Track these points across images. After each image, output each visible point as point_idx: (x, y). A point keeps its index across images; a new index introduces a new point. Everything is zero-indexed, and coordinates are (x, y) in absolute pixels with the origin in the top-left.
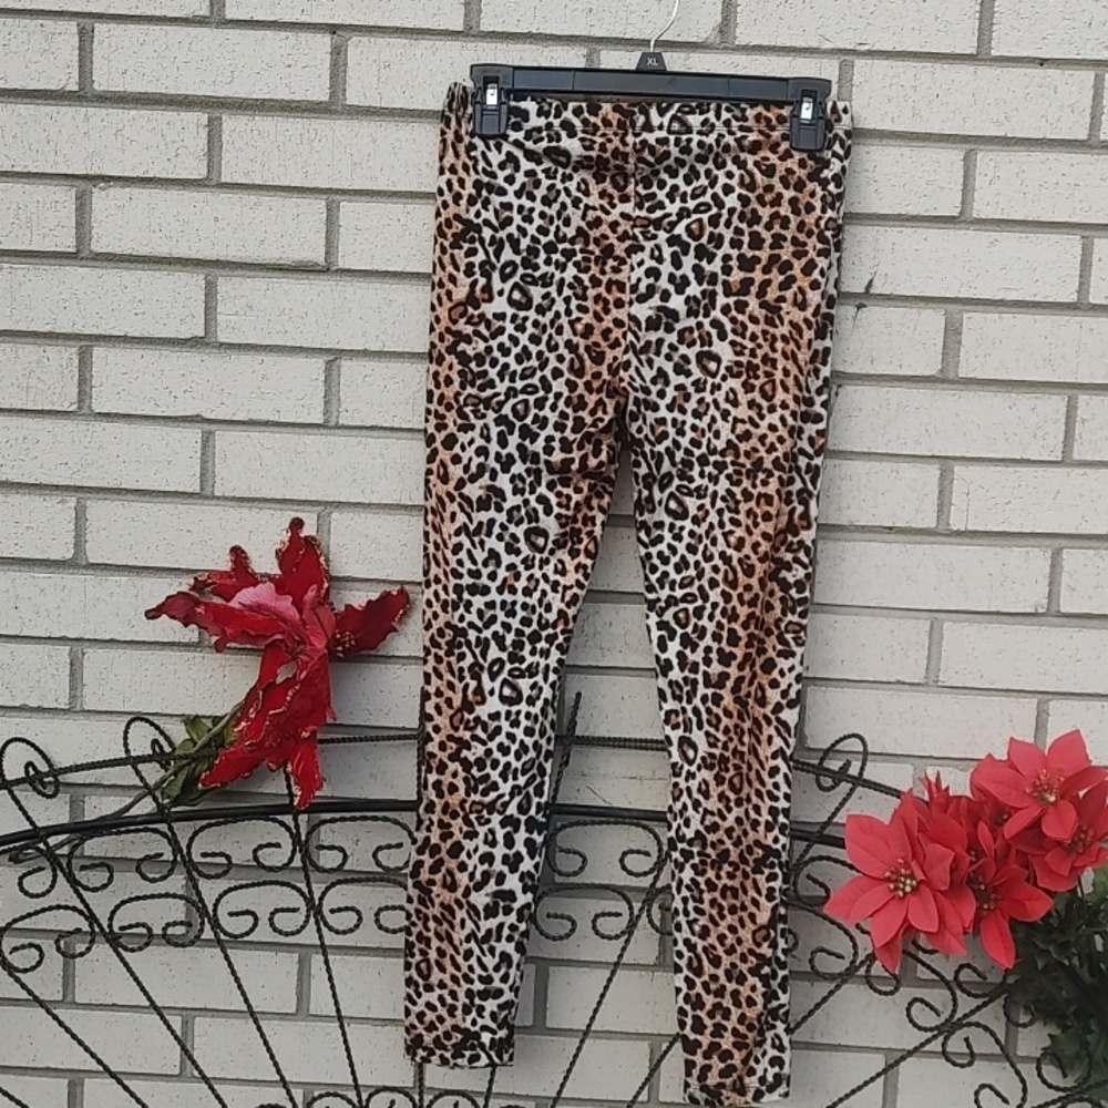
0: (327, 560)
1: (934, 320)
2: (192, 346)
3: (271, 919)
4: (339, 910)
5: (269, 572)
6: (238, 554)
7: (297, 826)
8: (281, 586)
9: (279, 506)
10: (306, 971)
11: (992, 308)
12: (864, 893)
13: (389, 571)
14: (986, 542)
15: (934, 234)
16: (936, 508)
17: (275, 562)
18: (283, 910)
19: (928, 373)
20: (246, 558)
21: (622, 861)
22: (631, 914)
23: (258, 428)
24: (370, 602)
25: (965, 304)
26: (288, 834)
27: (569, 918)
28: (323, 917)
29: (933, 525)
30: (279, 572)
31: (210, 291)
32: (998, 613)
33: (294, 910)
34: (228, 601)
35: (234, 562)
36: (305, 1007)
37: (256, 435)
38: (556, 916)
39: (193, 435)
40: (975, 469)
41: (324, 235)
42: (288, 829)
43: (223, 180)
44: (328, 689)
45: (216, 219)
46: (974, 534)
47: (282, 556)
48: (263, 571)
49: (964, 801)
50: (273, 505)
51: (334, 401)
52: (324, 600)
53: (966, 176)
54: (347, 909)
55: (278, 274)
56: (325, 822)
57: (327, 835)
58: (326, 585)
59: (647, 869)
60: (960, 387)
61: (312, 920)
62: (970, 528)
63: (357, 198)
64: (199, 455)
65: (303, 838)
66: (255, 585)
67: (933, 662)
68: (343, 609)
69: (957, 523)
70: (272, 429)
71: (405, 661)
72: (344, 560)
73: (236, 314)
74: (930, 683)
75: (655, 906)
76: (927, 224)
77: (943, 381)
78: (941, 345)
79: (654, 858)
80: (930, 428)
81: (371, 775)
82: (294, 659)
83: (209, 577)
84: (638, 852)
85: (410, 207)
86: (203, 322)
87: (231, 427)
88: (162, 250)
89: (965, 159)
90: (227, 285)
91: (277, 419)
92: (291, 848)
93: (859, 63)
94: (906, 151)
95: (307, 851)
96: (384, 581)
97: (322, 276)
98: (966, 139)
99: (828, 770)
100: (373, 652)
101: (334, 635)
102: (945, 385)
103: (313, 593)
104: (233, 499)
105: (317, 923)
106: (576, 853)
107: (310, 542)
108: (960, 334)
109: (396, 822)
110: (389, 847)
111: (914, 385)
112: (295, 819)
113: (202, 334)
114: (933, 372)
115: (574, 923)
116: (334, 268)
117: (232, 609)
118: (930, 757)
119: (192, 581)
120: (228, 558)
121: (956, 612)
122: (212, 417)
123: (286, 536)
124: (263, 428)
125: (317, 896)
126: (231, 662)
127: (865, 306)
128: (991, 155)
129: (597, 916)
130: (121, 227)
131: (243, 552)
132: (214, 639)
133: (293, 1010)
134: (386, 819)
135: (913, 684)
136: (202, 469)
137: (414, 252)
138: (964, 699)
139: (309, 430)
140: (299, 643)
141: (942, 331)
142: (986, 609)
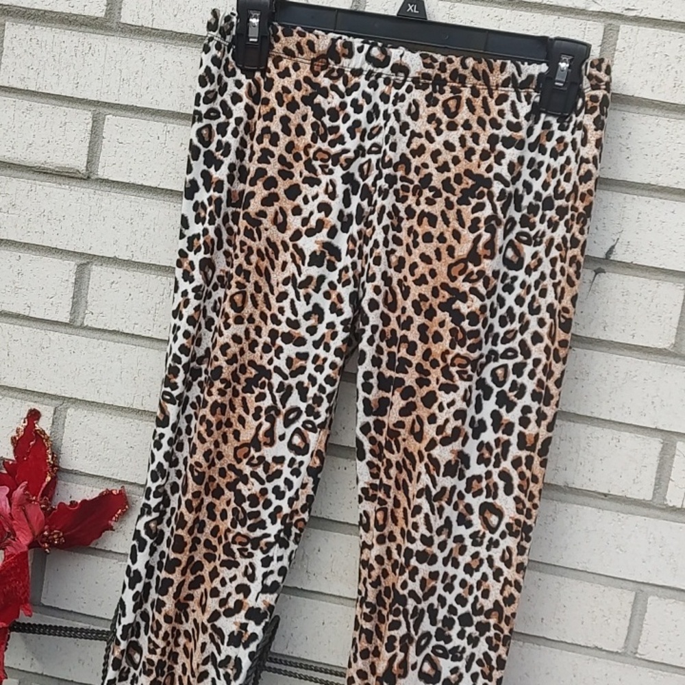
1: (672, 293)
19: (659, 345)
24: (84, 502)
29: (648, 498)
58: (48, 479)
69: (672, 500)
72: (75, 455)
77: (676, 356)
78: (677, 320)
85: (170, 127)
93: (625, 28)
96: (109, 479)
101: (43, 532)
107: (40, 436)
111: (644, 356)
114: (667, 346)
127: (604, 271)
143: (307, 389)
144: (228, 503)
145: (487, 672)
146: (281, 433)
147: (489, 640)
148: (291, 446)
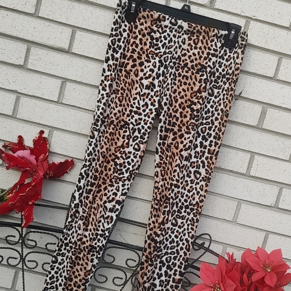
0: (49, 146)
1: (258, 108)
2: (18, 68)
3: (7, 260)
4: (31, 261)
5: (30, 146)
6: (20, 138)
7: (22, 232)
8: (33, 151)
9: (37, 125)
10: (17, 276)
11: (277, 108)
12: (203, 289)
13: (69, 153)
14: (260, 181)
15: (264, 81)
16: (247, 167)
17: (32, 143)
18: (12, 258)
19: (253, 124)
20: (23, 140)
21: (126, 262)
22: (126, 279)
23: (35, 99)
24: (61, 163)
25: (269, 105)
26: (18, 233)
27: (106, 277)
28: (25, 263)
29: (245, 172)
30: (33, 147)
31: (28, 51)
32: (259, 204)
33: (16, 258)
34: (14, 153)
35: (19, 141)
36: (14, 287)
37: (34, 101)
38: (101, 275)
39: (13, 97)
40: (262, 158)
41: (69, 40)
42: (19, 232)
43: (39, 15)
44: (41, 189)
45: (35, 28)
46: (257, 178)
47: (35, 142)
48: (27, 145)
49: (240, 264)
50: (35, 125)
51: (62, 95)
52: (46, 159)
53: (278, 65)
54: (33, 261)
55: (51, 50)
56: (31, 232)
57: (32, 236)
58: (47, 154)
59: (134, 266)
60: (262, 131)
61: (21, 263)
62: (256, 176)
63: (83, 31)
64: (14, 103)
65: (23, 236)
66: (24, 150)
67: (236, 215)
68: (52, 163)
69: (252, 173)
70: (40, 100)
71: (69, 183)
72: (55, 147)
73: (35, 60)
74: (234, 222)
75: (134, 278)
76: (263, 78)
77: (257, 128)
78: (259, 117)
79: (137, 263)
80: (250, 142)
81: (50, 218)
82: (32, 177)
83: (9, 144)
84: (132, 260)
85: (99, 37)
86: (24, 60)
87: (26, 96)
88: (14, 34)
89: (279, 60)
90: (34, 50)
91: (42, 97)
92: (19, 238)
93: (252, 22)
94: (261, 53)
95: (24, 240)
96: (67, 156)
97: (66, 54)
98: (280, 53)
99: (197, 243)
100: (59, 179)
101: (47, 171)
102: (258, 130)
103: (43, 157)
104: (22, 120)
105: (23, 264)
106: (112, 256)
107: (45, 139)
108: (266, 114)
109: (55, 236)
110: (51, 244)
111: (248, 128)
112: (22, 229)
113: (23, 64)
114: (255, 125)
115: (107, 279)
116: (70, 52)
117: (15, 157)
118: (229, 244)
119: (3, 144)
120: (17, 139)
121: (246, 201)
122: (21, 92)
123: (37, 135)
124: (37, 99)
125: (24, 255)
126: (12, 172)
127: (238, 100)
128: (287, 60)
129: (115, 278)
130: (2, 23)
131: (22, 138)
132: (7, 165)
133: (10, 288)
134: (52, 235)
135: (229, 221)
136: (14, 108)
137: (98, 52)
138: (243, 228)
139: (52, 103)
140: (35, 172)
141: (260, 112)
142: (256, 202)
143: (141, 130)
144: (112, 166)
145: (193, 223)
146: (131, 144)
147: (194, 214)
148: (134, 148)
